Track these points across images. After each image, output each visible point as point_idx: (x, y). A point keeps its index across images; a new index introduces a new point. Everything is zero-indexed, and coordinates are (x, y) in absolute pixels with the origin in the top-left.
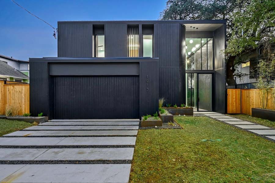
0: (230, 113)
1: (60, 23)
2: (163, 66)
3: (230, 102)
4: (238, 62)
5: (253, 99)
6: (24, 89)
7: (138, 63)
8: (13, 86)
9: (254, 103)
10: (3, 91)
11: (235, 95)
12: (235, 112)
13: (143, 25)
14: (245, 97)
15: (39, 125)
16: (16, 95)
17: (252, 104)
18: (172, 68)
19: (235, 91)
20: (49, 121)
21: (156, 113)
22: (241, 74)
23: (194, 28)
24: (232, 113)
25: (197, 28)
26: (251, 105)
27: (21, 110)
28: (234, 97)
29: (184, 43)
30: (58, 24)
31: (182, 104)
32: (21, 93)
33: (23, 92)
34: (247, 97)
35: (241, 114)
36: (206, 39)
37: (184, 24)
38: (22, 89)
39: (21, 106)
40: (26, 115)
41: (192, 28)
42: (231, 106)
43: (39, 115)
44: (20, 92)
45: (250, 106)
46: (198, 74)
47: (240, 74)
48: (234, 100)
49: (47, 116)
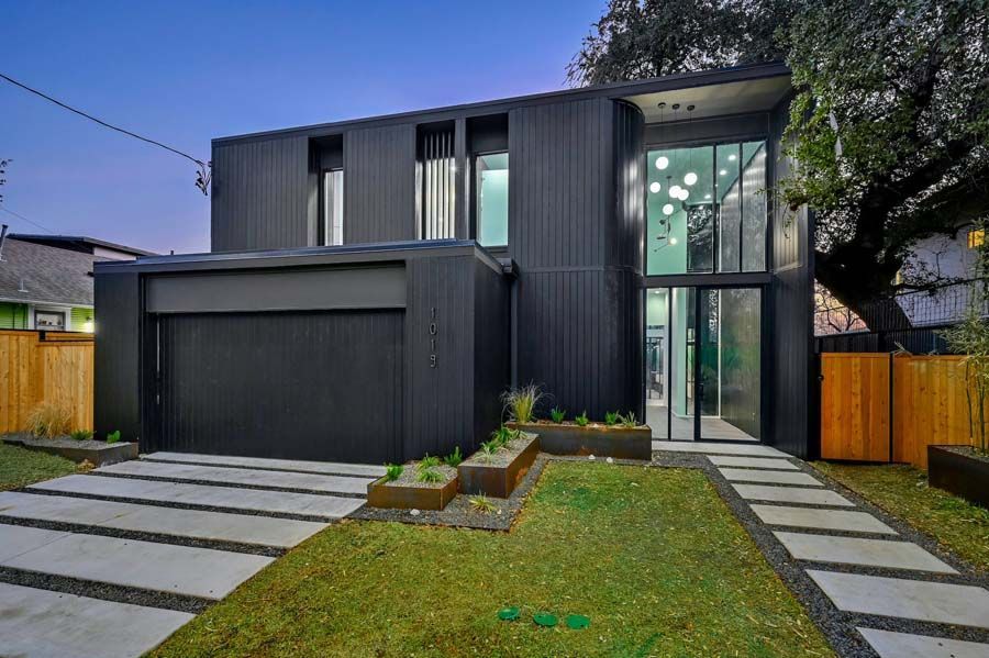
0: (834, 457)
1: (218, 145)
2: (542, 265)
3: (836, 410)
4: (913, 229)
5: (946, 399)
6: (82, 354)
7: (401, 263)
8: (58, 346)
9: (951, 422)
10: (33, 361)
11: (863, 377)
12: (858, 453)
13: (469, 121)
14: (911, 392)
15: (98, 470)
16: (65, 373)
17: (941, 425)
18: (577, 272)
19: (858, 360)
20: (142, 456)
21: (454, 453)
22: (939, 278)
23: (676, 106)
24: (845, 457)
25: (691, 108)
26: (937, 427)
27: (75, 419)
28: (857, 388)
29: (633, 172)
30: (213, 148)
31: (611, 412)
32: (77, 368)
33: (81, 363)
34: (922, 389)
35: (891, 462)
36: (738, 145)
37: (627, 98)
38: (78, 357)
39: (75, 408)
40: (80, 437)
41: (668, 110)
42: (842, 426)
43: (109, 437)
44: (75, 366)
45: (934, 431)
46: (699, 288)
47: (932, 279)
48: (858, 400)
49: (136, 441)
